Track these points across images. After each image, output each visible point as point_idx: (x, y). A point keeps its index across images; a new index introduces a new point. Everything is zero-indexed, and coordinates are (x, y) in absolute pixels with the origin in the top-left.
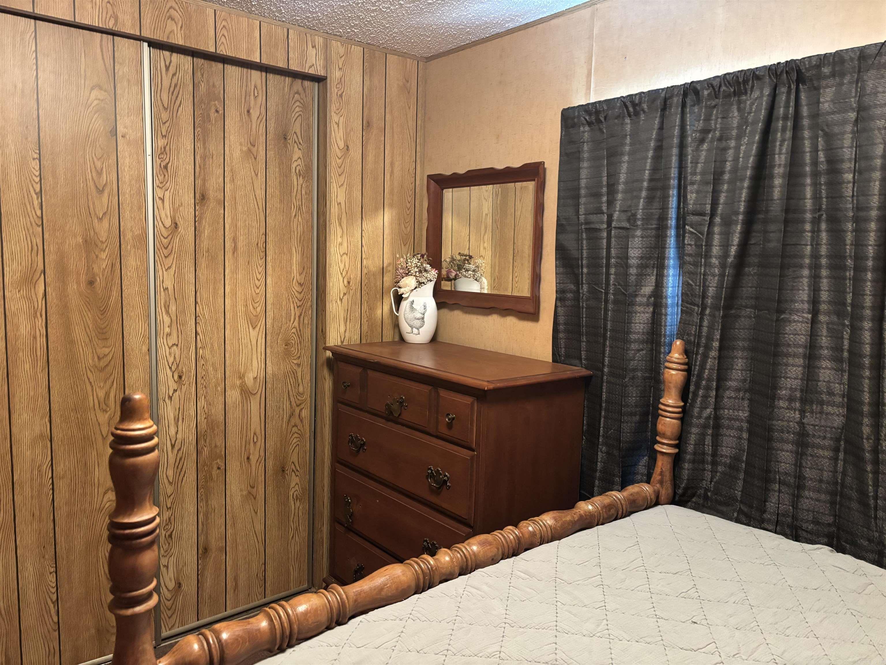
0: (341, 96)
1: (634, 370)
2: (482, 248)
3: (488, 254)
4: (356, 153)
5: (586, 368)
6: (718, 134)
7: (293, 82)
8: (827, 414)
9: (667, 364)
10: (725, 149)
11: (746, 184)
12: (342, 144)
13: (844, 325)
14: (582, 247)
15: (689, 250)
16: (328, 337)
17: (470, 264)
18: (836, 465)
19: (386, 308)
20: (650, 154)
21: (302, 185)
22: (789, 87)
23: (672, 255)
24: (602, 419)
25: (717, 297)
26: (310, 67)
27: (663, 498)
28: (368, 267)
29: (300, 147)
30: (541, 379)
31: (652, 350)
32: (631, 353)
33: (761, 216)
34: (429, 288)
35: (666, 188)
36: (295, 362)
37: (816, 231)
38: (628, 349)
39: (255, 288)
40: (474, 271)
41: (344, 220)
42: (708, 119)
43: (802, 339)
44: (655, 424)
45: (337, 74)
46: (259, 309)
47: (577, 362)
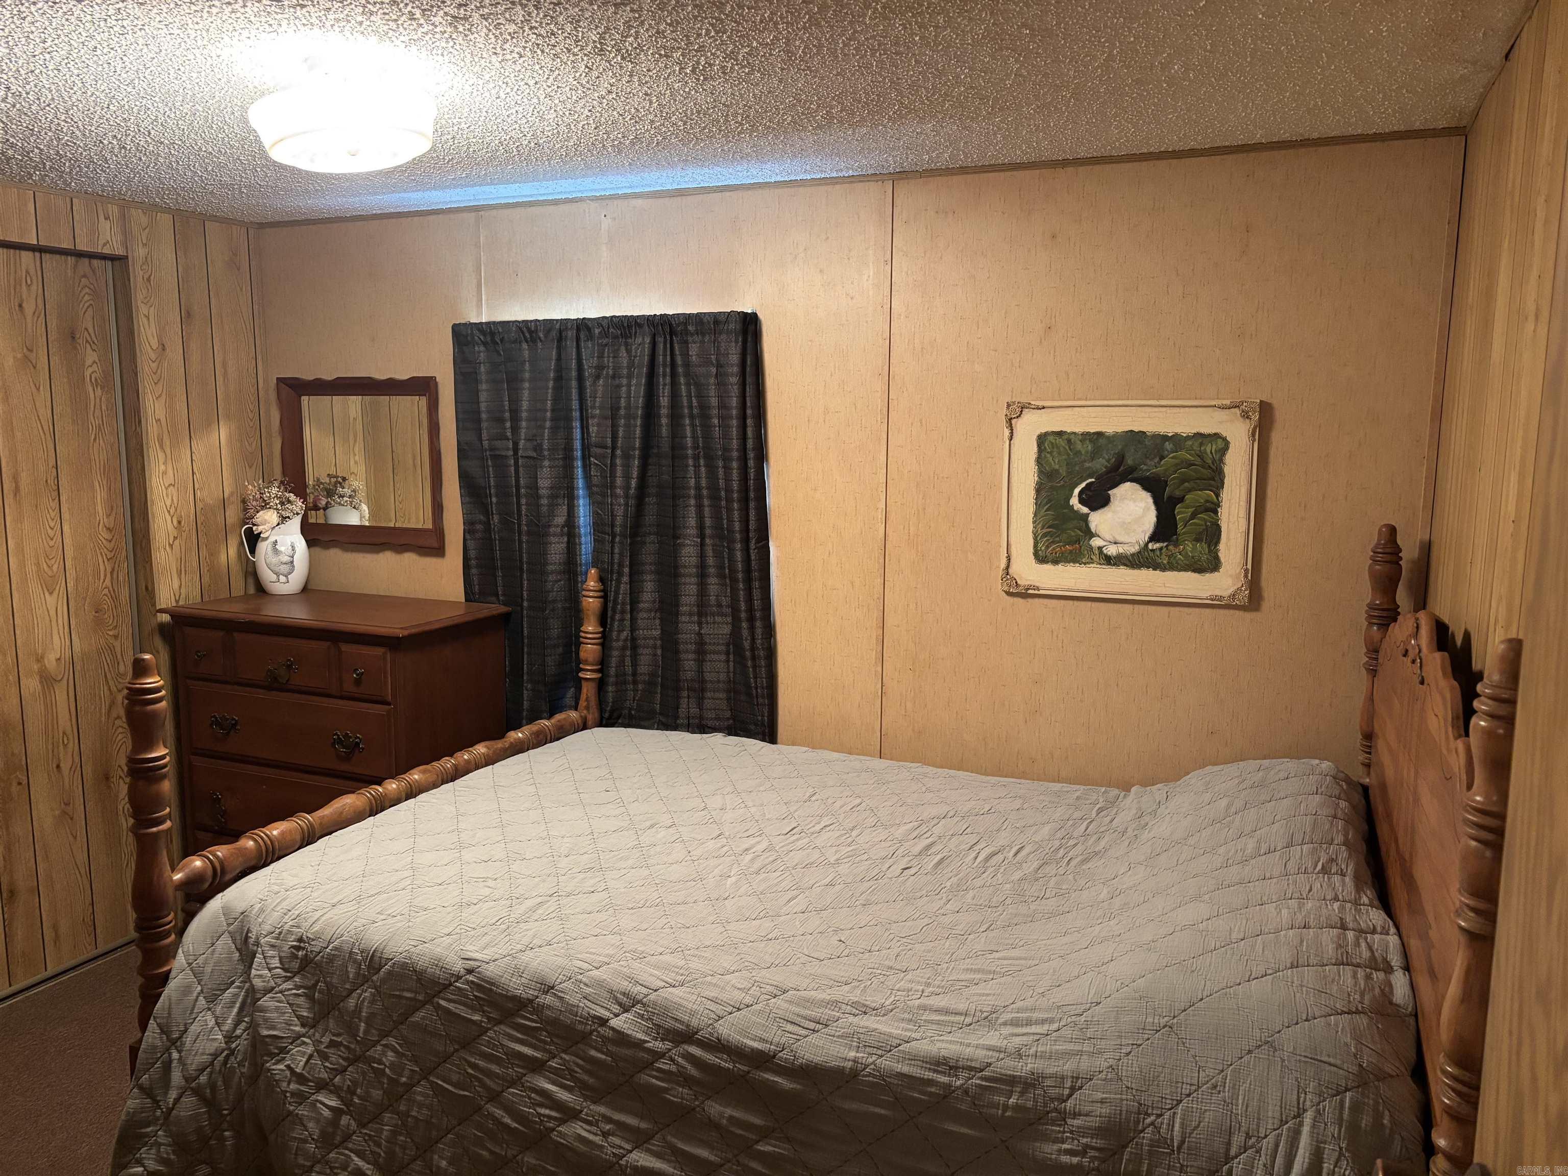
0: (149, 280)
1: (554, 601)
2: (352, 462)
3: (361, 469)
4: (175, 353)
5: (504, 605)
6: (611, 372)
7: (77, 262)
8: (718, 623)
9: (584, 593)
10: (619, 386)
11: (639, 422)
12: (154, 343)
13: (724, 546)
14: (489, 474)
15: (595, 480)
16: (157, 596)
17: (343, 488)
18: (729, 666)
19: (233, 551)
20: (551, 384)
21: (101, 399)
22: (665, 337)
23: (580, 485)
24: (525, 656)
25: (624, 526)
26: (105, 245)
27: (590, 723)
28: (203, 500)
29: (94, 347)
30: (457, 621)
31: (569, 579)
32: (549, 585)
33: (655, 451)
34: (296, 522)
35: (569, 419)
36: (111, 633)
37: (697, 466)
38: (546, 581)
39: (48, 539)
40: (350, 497)
41: (167, 442)
42: (601, 356)
43: (694, 560)
44: (577, 654)
45: (139, 253)
46: (55, 568)
47: (494, 599)
